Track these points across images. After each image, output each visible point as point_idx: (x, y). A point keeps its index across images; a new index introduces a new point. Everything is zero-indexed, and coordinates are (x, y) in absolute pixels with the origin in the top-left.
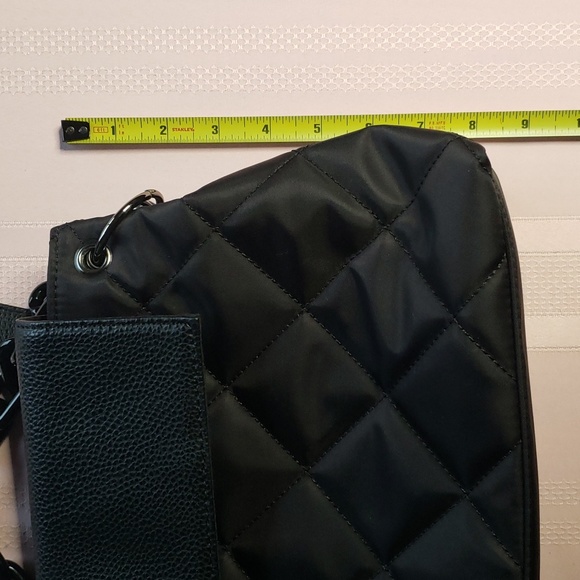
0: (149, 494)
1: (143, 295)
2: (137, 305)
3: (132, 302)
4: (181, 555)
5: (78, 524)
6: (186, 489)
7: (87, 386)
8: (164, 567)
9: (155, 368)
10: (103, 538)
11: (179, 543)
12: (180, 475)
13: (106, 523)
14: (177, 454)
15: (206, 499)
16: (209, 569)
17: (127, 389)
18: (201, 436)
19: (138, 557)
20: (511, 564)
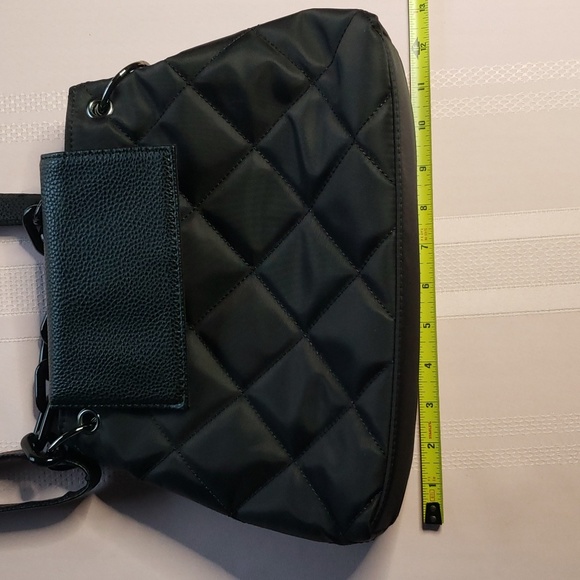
0: (136, 279)
1: (135, 135)
2: (131, 142)
3: (128, 140)
4: (159, 324)
5: (83, 305)
6: (163, 275)
7: (93, 200)
8: (146, 335)
9: (143, 184)
10: (101, 315)
11: (157, 315)
12: (159, 265)
13: (103, 302)
14: (158, 248)
15: (177, 283)
16: (178, 334)
17: (122, 201)
18: (175, 235)
19: (127, 328)
20: (387, 316)
